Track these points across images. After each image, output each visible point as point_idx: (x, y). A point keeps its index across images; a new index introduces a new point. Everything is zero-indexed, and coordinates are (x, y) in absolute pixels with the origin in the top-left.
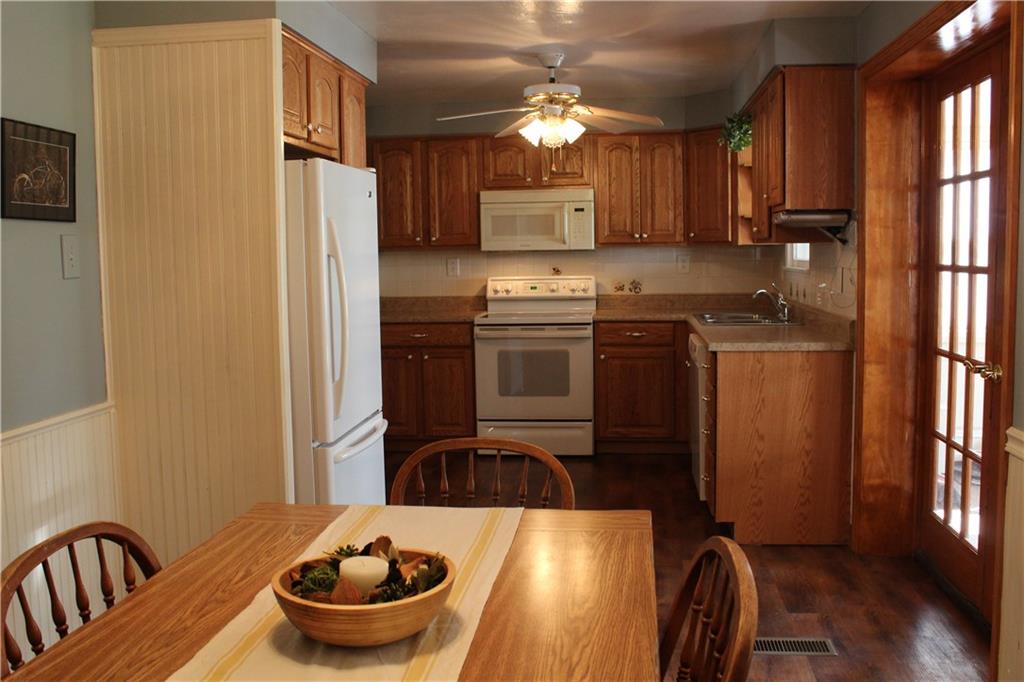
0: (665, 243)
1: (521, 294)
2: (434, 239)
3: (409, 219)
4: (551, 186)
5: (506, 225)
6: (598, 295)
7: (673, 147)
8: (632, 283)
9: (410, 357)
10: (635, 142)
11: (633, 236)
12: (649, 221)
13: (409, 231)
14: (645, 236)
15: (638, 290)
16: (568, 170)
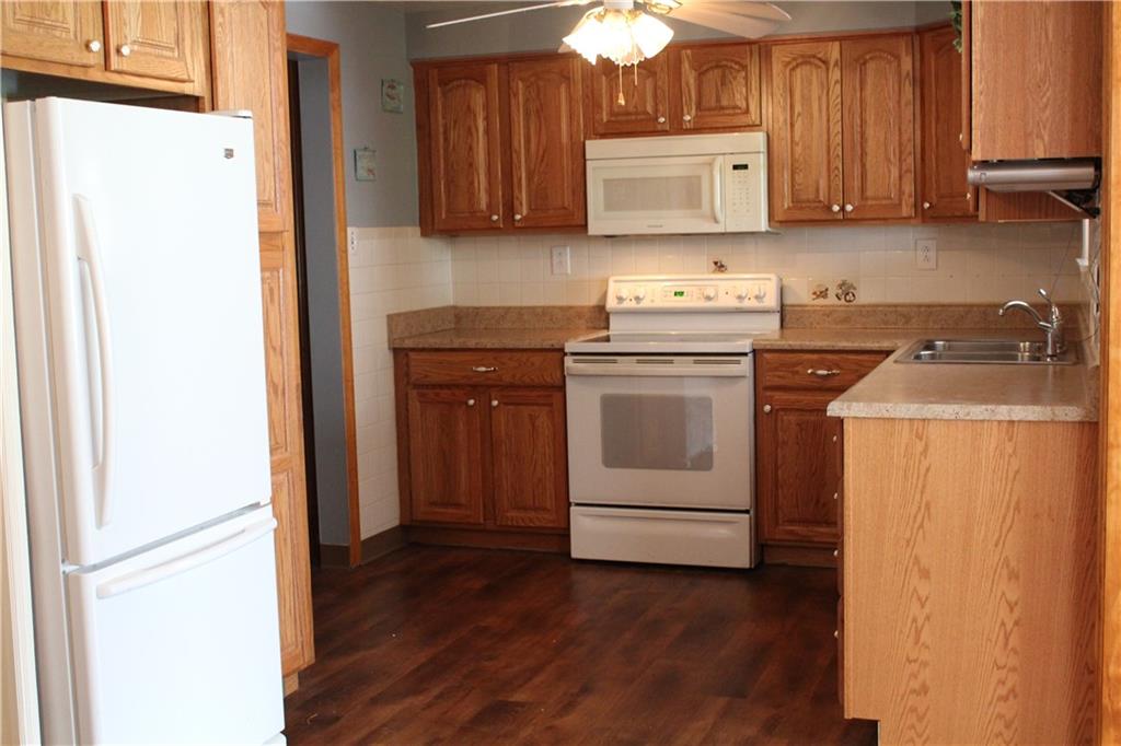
0: (885, 219)
1: (659, 303)
2: (518, 217)
3: (482, 187)
4: (697, 129)
5: (626, 193)
6: (782, 306)
7: (898, 58)
8: (840, 286)
9: (471, 402)
10: (834, 52)
11: (829, 208)
12: (857, 183)
13: (483, 206)
14: (849, 208)
15: (849, 297)
16: (725, 103)
